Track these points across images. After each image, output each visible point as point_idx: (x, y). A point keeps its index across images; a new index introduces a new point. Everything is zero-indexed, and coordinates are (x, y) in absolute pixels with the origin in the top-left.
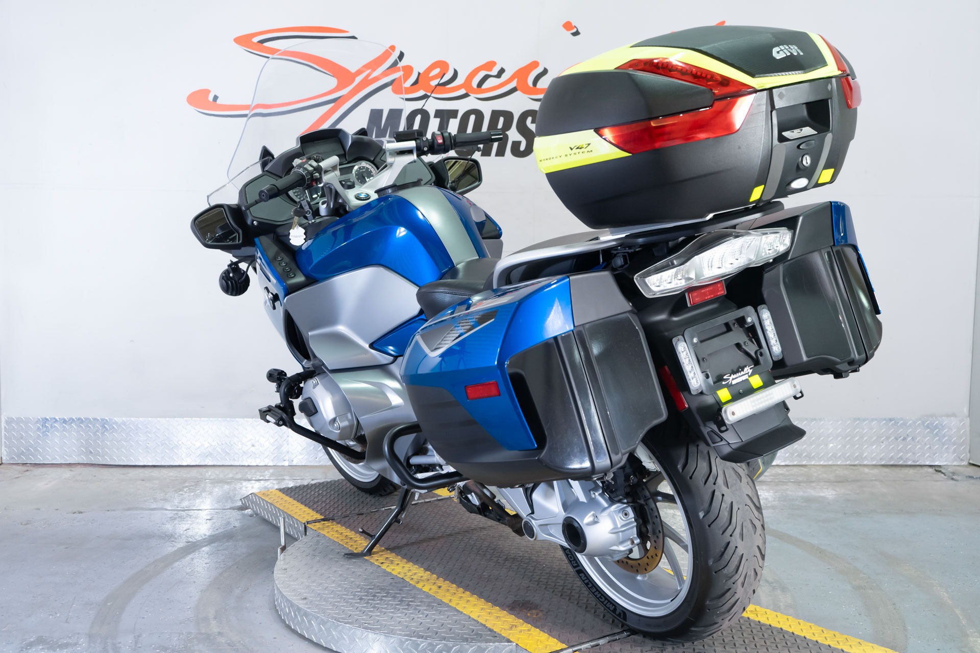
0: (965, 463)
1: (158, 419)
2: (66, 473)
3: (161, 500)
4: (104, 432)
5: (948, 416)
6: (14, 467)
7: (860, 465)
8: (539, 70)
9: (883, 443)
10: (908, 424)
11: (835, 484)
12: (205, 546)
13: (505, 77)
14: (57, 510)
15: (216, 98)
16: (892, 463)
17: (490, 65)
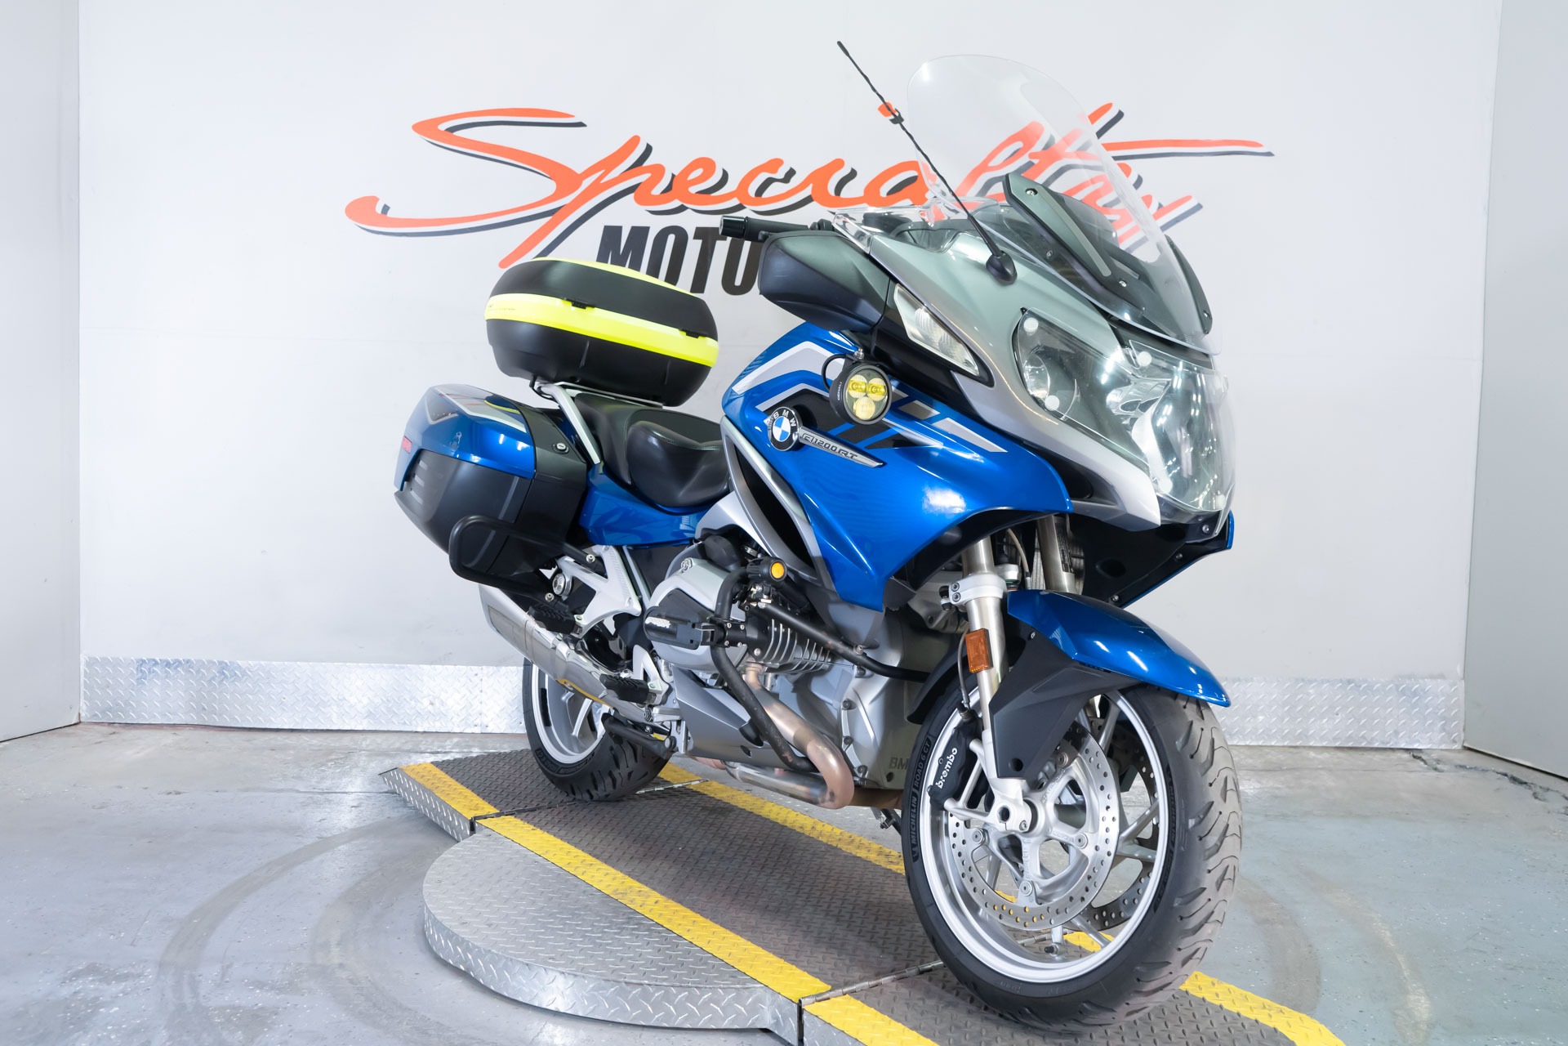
0: (1457, 746)
1: (298, 663)
2: (168, 738)
3: (293, 777)
4: (222, 680)
5: (1432, 677)
6: (96, 727)
7: (1304, 747)
8: (845, 172)
9: (1337, 714)
10: (1374, 689)
11: (1263, 773)
12: (343, 844)
13: (795, 181)
14: (146, 788)
15: (386, 209)
16: (1350, 745)
17: (775, 164)
